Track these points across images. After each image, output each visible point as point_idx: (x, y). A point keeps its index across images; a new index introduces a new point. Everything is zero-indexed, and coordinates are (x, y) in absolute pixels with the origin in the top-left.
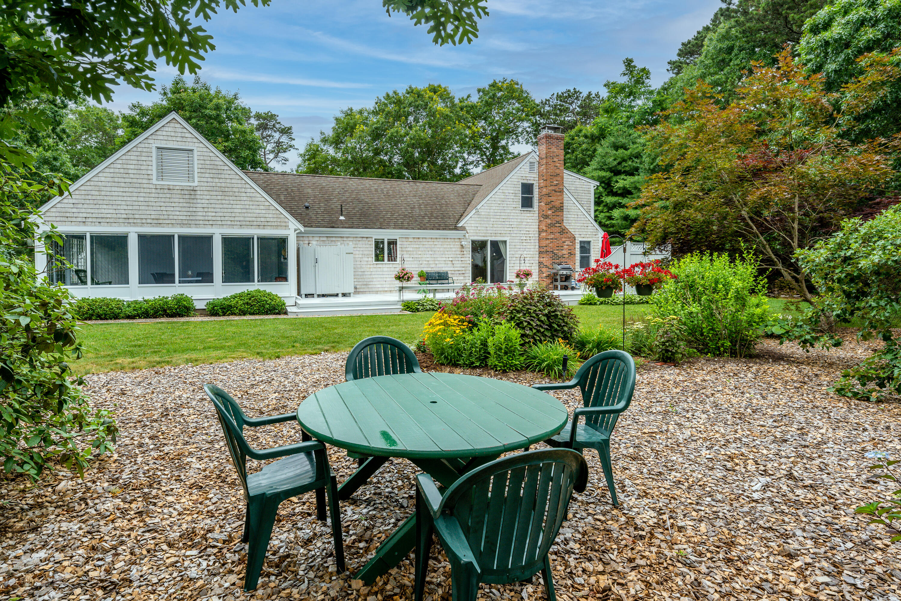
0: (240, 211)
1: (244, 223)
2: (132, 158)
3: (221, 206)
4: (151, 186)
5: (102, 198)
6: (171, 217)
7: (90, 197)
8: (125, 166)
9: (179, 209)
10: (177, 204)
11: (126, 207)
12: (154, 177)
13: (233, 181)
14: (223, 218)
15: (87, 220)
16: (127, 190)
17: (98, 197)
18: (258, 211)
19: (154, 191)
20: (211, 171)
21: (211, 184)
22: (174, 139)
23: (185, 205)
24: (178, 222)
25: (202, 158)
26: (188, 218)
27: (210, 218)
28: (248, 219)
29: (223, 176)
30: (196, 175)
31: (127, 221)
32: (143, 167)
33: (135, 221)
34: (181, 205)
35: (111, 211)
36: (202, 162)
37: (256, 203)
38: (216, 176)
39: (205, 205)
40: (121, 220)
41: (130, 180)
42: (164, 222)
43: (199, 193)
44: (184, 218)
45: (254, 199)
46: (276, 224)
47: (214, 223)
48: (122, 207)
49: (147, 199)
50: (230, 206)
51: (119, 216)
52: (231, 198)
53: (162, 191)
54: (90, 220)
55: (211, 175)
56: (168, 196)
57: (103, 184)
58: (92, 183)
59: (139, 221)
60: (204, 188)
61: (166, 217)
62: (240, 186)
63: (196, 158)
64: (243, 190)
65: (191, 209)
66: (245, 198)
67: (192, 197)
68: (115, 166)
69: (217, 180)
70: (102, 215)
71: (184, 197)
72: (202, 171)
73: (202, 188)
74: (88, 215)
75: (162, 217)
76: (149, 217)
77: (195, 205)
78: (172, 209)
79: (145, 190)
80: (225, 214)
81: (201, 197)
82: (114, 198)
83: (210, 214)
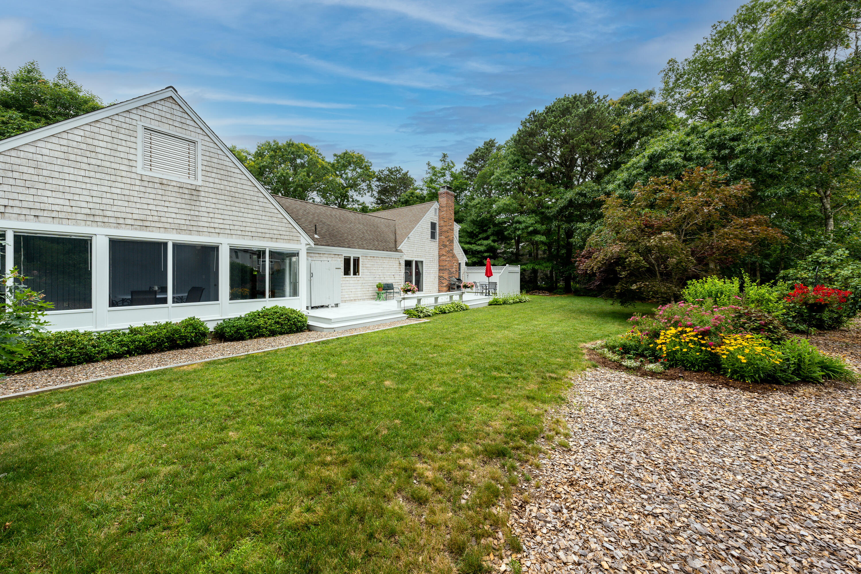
0: (252, 220)
1: (256, 234)
2: (102, 132)
3: (230, 213)
4: (134, 176)
5: (41, 179)
6: (163, 219)
7: (16, 175)
8: (90, 141)
9: (176, 211)
10: (172, 204)
11: (89, 199)
12: (140, 164)
13: (244, 187)
14: (232, 227)
15: (9, 210)
16: (92, 174)
17: (36, 178)
18: (270, 223)
19: (138, 182)
20: (219, 171)
21: (218, 186)
22: (171, 122)
23: (184, 206)
24: (173, 226)
25: (208, 154)
26: (188, 222)
27: (216, 225)
28: (260, 230)
29: (233, 179)
30: (200, 173)
31: (91, 218)
32: (120, 148)
33: (106, 220)
34: (178, 206)
35: (61, 202)
36: (208, 159)
37: (269, 214)
38: (224, 177)
39: (211, 210)
40: (79, 217)
41: (99, 163)
42: (153, 224)
43: (203, 194)
44: (183, 222)
45: (266, 210)
46: (288, 237)
47: (222, 231)
48: (82, 198)
49: (127, 192)
50: (241, 214)
51: (75, 210)
52: (242, 205)
53: (151, 185)
54: (16, 210)
55: (219, 176)
56: (160, 192)
57: (46, 159)
58: (22, 154)
59: (112, 220)
60: (210, 190)
61: (156, 219)
62: (252, 193)
63: (200, 152)
64: (256, 198)
65: (192, 213)
66: (257, 208)
67: (195, 198)
68: (70, 136)
69: (226, 183)
70: (42, 206)
71: (183, 196)
72: (208, 169)
73: (206, 189)
74: (11, 203)
75: (150, 218)
76: (130, 216)
77: (197, 208)
78: (166, 209)
79: (124, 180)
80: (235, 223)
81: (206, 199)
82: (67, 183)
83: (217, 221)
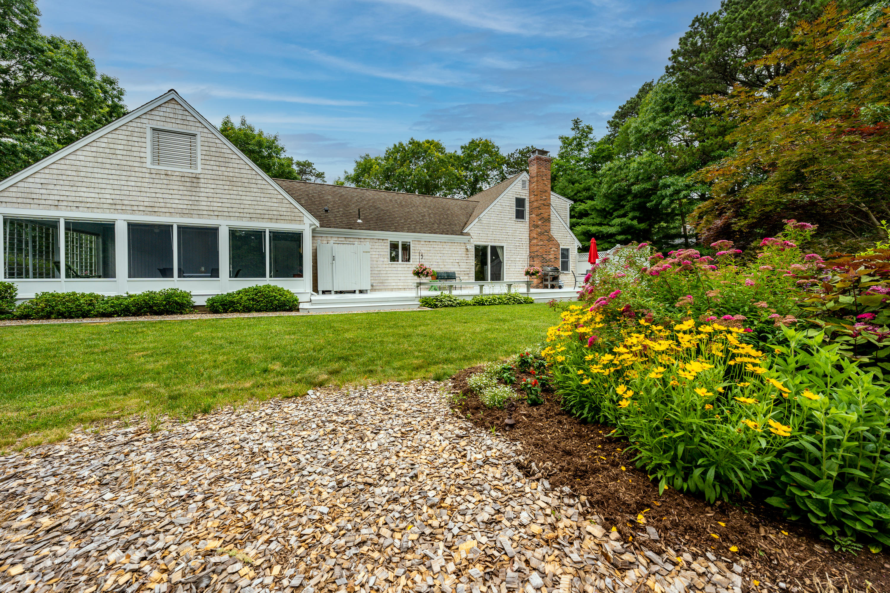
0: (250, 202)
1: (254, 216)
2: (121, 137)
3: (228, 197)
4: (144, 170)
5: (80, 179)
6: (169, 205)
7: (64, 177)
8: (112, 146)
9: (179, 197)
10: (176, 192)
11: (112, 192)
12: (149, 160)
13: (242, 171)
14: (230, 210)
15: (61, 203)
16: (113, 172)
17: (76, 179)
18: (269, 204)
19: (147, 175)
20: (217, 159)
21: (217, 173)
22: (173, 121)
23: (186, 193)
24: (177, 211)
25: (206, 144)
26: (189, 207)
27: (215, 209)
28: (259, 212)
29: (230, 165)
30: (199, 162)
31: (114, 207)
32: (134, 149)
33: (124, 208)
34: (181, 192)
35: (93, 195)
36: (207, 148)
37: (268, 196)
38: (222, 164)
39: (210, 195)
40: (105, 206)
41: (118, 162)
42: (160, 210)
43: (202, 181)
44: (185, 207)
45: (265, 191)
46: (289, 218)
47: (220, 214)
48: (107, 191)
49: (139, 184)
50: (239, 197)
51: (102, 201)
52: (240, 189)
53: (158, 176)
54: (65, 203)
55: (217, 163)
56: (165, 182)
57: (83, 163)
58: (67, 162)
59: (128, 208)
60: (209, 177)
61: (162, 205)
62: (250, 176)
63: (199, 143)
64: (254, 181)
65: (193, 198)
66: (255, 190)
67: (195, 185)
68: (98, 144)
69: (224, 169)
70: (81, 199)
71: (185, 184)
72: (207, 158)
73: (206, 176)
74: (62, 198)
75: (158, 205)
76: (142, 203)
77: (198, 194)
78: (170, 196)
79: (137, 174)
80: (233, 205)
81: (205, 186)
82: (96, 181)
83: (215, 204)
